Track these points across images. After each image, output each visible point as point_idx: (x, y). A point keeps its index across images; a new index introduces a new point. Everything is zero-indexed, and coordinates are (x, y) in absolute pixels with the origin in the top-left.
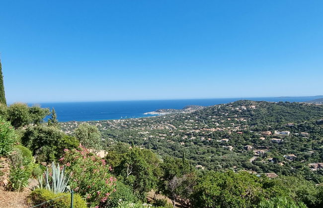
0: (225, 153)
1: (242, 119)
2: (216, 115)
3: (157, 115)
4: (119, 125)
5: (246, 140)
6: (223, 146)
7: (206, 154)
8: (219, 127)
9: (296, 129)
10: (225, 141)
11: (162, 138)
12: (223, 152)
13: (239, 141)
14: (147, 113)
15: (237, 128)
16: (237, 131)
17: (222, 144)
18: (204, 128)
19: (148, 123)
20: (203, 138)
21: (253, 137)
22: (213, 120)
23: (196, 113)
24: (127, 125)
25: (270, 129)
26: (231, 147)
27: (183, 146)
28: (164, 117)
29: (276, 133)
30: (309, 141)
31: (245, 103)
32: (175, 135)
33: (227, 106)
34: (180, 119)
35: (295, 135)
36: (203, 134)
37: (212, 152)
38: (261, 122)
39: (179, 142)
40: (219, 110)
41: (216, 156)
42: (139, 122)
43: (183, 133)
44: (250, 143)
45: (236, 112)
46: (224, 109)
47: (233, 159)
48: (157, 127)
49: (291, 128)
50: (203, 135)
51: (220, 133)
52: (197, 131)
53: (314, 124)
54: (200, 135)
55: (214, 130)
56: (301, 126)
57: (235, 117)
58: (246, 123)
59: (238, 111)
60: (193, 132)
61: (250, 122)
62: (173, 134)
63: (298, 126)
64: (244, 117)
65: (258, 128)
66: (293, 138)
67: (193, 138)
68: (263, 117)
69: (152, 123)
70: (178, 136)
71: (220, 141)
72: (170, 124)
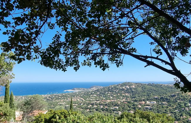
1: (127, 94)
2: (111, 92)
3: (72, 92)
4: (46, 98)
5: (129, 108)
6: (115, 112)
8: (112, 99)
9: (159, 100)
10: (116, 108)
13: (125, 108)
14: (66, 91)
15: (124, 100)
16: (124, 102)
17: (114, 111)
18: (102, 100)
19: (66, 97)
20: (102, 107)
21: (134, 105)
22: (109, 95)
23: (98, 90)
24: (51, 98)
25: (144, 100)
26: (120, 112)
27: (88, 112)
28: (77, 93)
29: (148, 102)
30: (167, 107)
31: (128, 84)
32: (84, 105)
33: (118, 85)
34: (88, 95)
35: (159, 104)
36: (102, 104)
38: (139, 96)
39: (86, 109)
40: (112, 88)
42: (60, 96)
43: (89, 103)
44: (132, 109)
46: (115, 88)
49: (156, 99)
50: (102, 105)
51: (113, 103)
53: (170, 97)
54: (100, 105)
55: (109, 101)
56: (162, 98)
57: (123, 93)
58: (129, 97)
59: (124, 89)
60: (95, 103)
61: (131, 96)
62: (82, 104)
63: (161, 98)
64: (128, 93)
65: (137, 99)
66: (158, 106)
67: (95, 106)
68: (139, 93)
69: (68, 97)
70: (85, 105)
71: (113, 108)
72: (81, 97)
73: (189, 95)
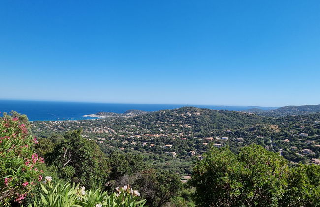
0: (168, 160)
1: (186, 126)
2: (161, 121)
4: (56, 126)
5: (189, 146)
6: (167, 153)
7: (148, 161)
8: (163, 133)
9: (233, 135)
10: (169, 147)
11: (101, 142)
12: (166, 158)
13: (183, 147)
14: (86, 116)
15: (181, 134)
16: (181, 137)
17: (165, 150)
18: (146, 133)
19: (87, 125)
20: (145, 144)
21: (197, 142)
22: (157, 125)
23: (138, 118)
24: (64, 127)
25: (212, 135)
26: (174, 153)
27: (122, 152)
28: (104, 121)
29: (217, 138)
30: (243, 146)
31: (190, 110)
32: (115, 140)
33: (173, 111)
34: (120, 124)
35: (233, 141)
36: (145, 140)
37: (155, 158)
38: (205, 129)
39: (119, 147)
40: (163, 116)
41: (159, 163)
42: (77, 125)
43: (123, 138)
44: (194, 149)
45: (181, 118)
46: (168, 114)
47: (176, 165)
48: (96, 130)
49: (229, 134)
51: (163, 139)
52: (139, 137)
53: (247, 131)
54: (142, 141)
55: (157, 135)
56: (237, 132)
57: (180, 124)
58: (191, 129)
59: (183, 118)
60: (134, 137)
61: (194, 128)
62: (112, 139)
63: (235, 132)
64: (189, 123)
65: (202, 134)
66: (230, 143)
67: (134, 143)
68: (206, 124)
69: (91, 126)
70: (117, 141)
71: (164, 147)
72: (110, 128)
73: (272, 129)
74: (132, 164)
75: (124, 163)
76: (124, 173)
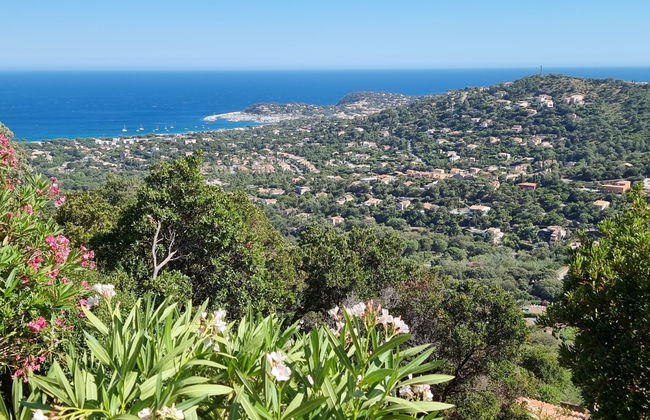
0: (478, 252)
1: (537, 141)
2: (452, 126)
4: (117, 156)
5: (547, 210)
6: (473, 230)
7: (415, 255)
8: (459, 166)
10: (479, 213)
11: (268, 202)
12: (470, 249)
13: (525, 212)
14: (213, 118)
15: (521, 170)
16: (520, 180)
17: (466, 223)
18: (407, 168)
19: (219, 149)
20: (406, 203)
21: (572, 198)
22: (441, 142)
23: (383, 119)
24: (146, 157)
25: (628, 174)
26: (496, 231)
27: (339, 229)
28: (276, 132)
31: (550, 85)
32: (313, 193)
33: (491, 92)
34: (328, 139)
36: (407, 190)
37: (436, 248)
38: (602, 152)
39: (327, 215)
40: (461, 109)
41: (449, 262)
42: (188, 148)
43: (340, 185)
44: (561, 218)
45: (518, 115)
46: (477, 104)
48: (251, 163)
50: (406, 193)
51: (461, 186)
52: (387, 179)
54: (395, 193)
55: (442, 175)
57: (516, 134)
58: (551, 153)
59: (525, 114)
60: (372, 183)
61: (563, 148)
62: (304, 190)
64: (545, 132)
65: (590, 170)
67: (373, 201)
68: (607, 135)
69: (233, 151)
70: (323, 195)
71: (463, 212)
72: (297, 154)
74: (371, 262)
75: (347, 260)
76: (345, 290)
